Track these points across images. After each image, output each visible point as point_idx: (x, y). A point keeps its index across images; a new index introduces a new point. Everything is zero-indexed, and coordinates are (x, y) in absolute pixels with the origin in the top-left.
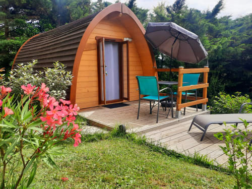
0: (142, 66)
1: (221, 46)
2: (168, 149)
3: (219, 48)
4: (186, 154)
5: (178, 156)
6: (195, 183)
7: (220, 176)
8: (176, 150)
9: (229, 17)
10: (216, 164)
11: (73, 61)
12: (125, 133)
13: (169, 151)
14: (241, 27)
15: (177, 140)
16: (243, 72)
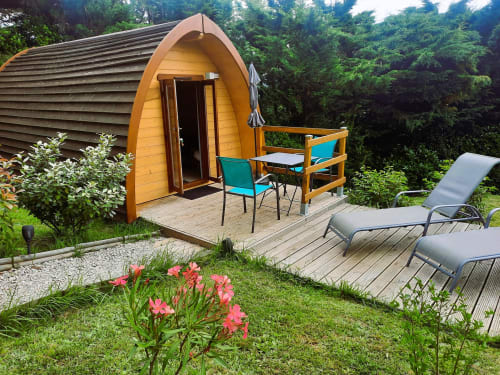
0: (237, 119)
1: (360, 76)
2: (302, 275)
3: (357, 79)
4: (328, 281)
5: (318, 287)
6: (350, 333)
7: (377, 315)
8: (312, 277)
9: (371, 12)
10: (369, 297)
11: (126, 127)
12: (234, 252)
13: (303, 279)
14: (391, 39)
15: (309, 257)
16: (392, 114)
